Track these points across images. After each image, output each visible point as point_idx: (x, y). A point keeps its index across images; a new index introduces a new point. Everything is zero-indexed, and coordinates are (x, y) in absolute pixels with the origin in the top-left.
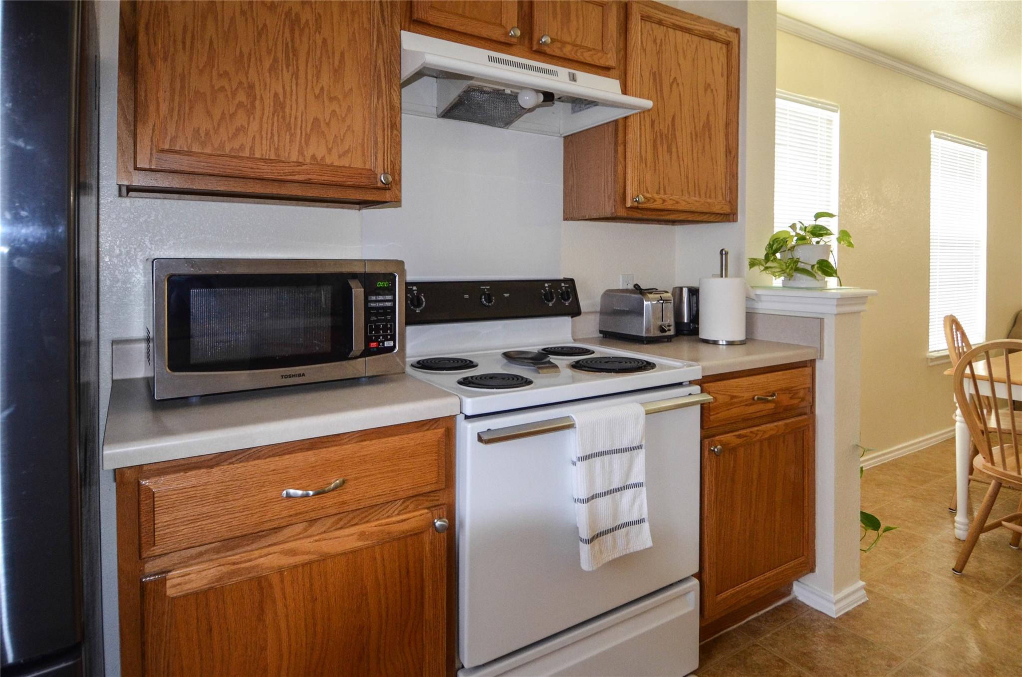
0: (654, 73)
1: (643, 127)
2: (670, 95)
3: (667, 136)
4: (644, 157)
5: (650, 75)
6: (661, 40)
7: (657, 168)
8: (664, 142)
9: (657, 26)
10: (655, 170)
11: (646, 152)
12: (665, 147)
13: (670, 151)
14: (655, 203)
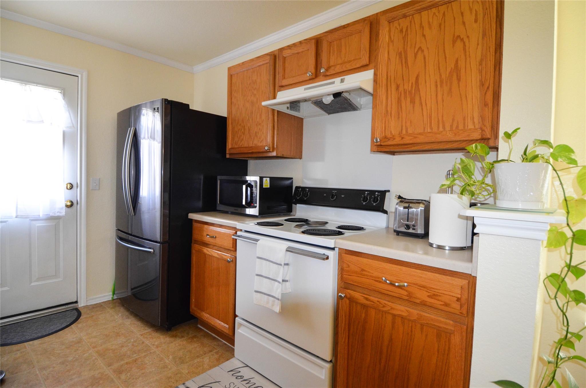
0: (400, 54)
1: (389, 92)
2: (415, 61)
3: (410, 92)
4: (389, 112)
5: (397, 55)
6: (407, 27)
7: (400, 116)
8: (408, 96)
9: (404, 19)
10: (399, 118)
11: (391, 108)
12: (409, 99)
13: (413, 101)
14: (395, 140)
